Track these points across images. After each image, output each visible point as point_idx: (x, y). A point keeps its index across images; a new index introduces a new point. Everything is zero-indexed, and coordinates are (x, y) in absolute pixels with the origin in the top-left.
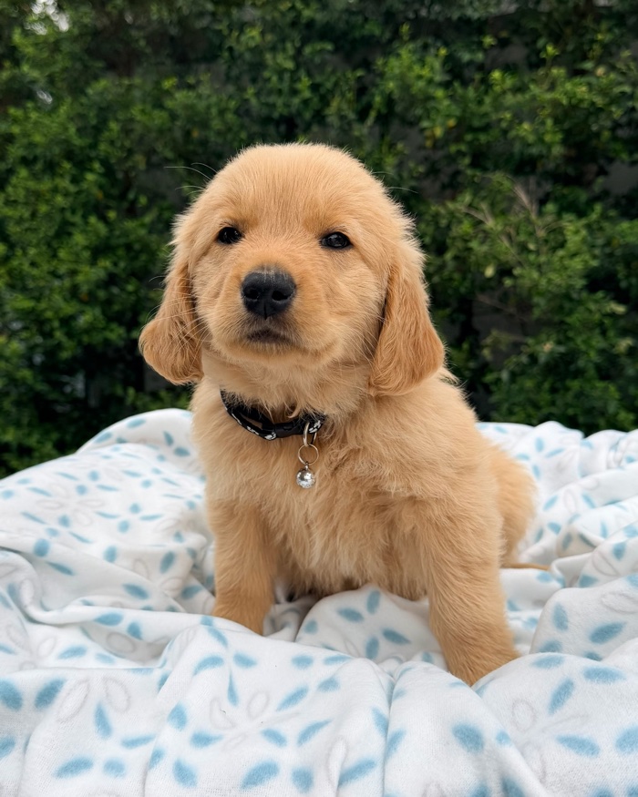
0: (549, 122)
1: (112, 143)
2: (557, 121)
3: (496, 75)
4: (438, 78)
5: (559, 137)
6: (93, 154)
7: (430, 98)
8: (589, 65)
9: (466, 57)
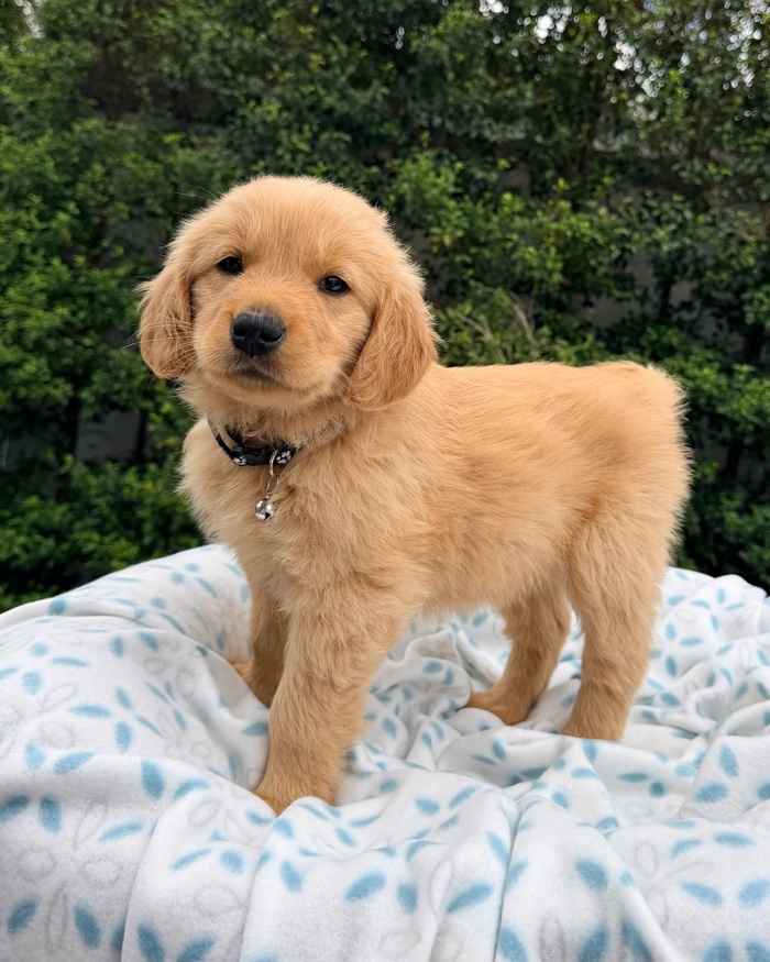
0: (553, 250)
1: (94, 185)
2: (560, 251)
3: (507, 197)
4: (452, 189)
5: (559, 265)
6: (68, 193)
7: (442, 207)
8: (592, 204)
9: (479, 174)
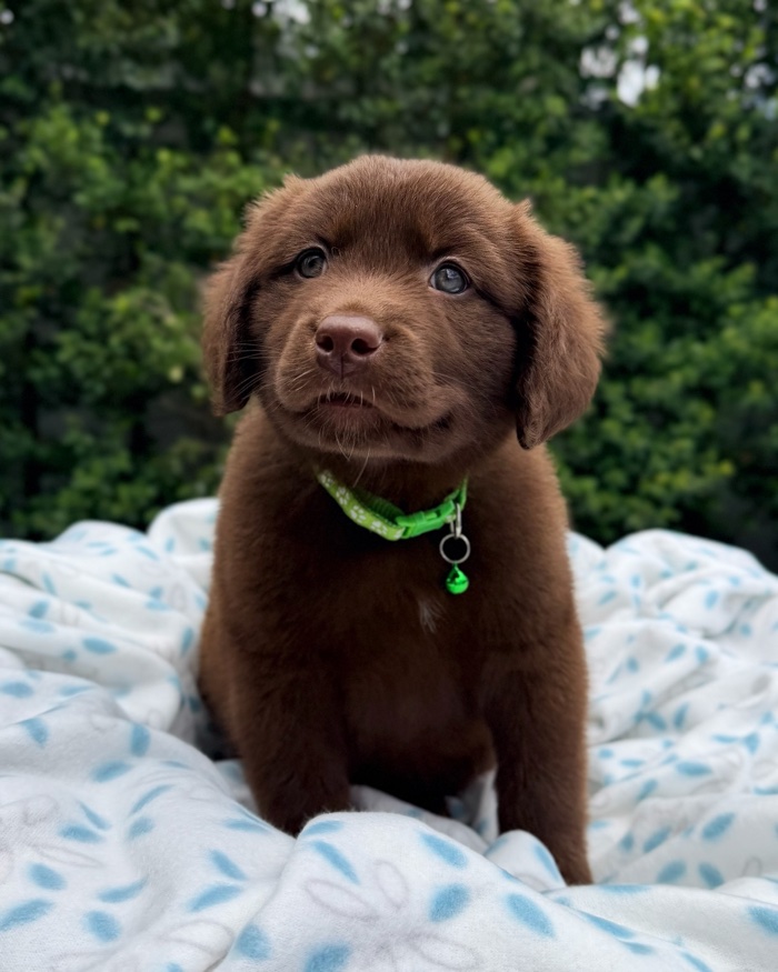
3: (164, 154)
8: (262, 154)
9: (128, 129)
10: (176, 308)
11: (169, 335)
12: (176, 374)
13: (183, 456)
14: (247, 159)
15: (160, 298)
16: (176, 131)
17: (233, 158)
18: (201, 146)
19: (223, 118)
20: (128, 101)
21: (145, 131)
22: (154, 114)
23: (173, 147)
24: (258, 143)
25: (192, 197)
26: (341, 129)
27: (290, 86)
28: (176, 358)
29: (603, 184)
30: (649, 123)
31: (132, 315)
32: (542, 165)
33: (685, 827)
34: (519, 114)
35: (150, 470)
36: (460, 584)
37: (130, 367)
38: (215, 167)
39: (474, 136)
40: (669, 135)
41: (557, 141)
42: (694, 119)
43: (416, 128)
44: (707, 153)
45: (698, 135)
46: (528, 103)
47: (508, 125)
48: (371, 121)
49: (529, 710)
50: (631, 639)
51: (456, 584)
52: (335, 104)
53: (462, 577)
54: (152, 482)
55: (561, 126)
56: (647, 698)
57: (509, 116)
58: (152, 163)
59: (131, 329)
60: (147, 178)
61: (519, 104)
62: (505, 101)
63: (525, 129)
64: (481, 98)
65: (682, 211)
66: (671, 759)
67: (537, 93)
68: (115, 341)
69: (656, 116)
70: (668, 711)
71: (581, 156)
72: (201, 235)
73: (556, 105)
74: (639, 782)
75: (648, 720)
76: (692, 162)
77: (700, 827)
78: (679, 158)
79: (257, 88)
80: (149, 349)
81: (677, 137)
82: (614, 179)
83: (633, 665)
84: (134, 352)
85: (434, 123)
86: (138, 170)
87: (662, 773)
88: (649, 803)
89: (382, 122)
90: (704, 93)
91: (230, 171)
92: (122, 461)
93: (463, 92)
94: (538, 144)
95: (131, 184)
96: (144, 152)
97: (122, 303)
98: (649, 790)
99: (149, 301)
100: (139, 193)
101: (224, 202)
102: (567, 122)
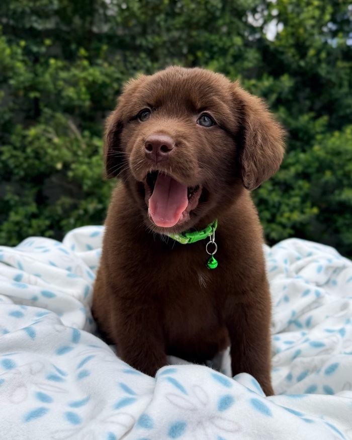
0: (84, 89)
2: (88, 88)
3: (52, 61)
4: (20, 57)
5: (88, 96)
8: (99, 61)
9: (35, 49)
10: (58, 135)
11: (56, 147)
12: (59, 166)
13: (62, 205)
14: (92, 64)
15: (50, 129)
16: (57, 50)
17: (86, 63)
18: (70, 57)
19: (80, 44)
20: (34, 35)
21: (43, 49)
22: (48, 42)
23: (56, 57)
24: (97, 56)
25: (65, 80)
26: (137, 49)
27: (111, 28)
28: (59, 158)
29: (259, 78)
30: (281, 49)
31: (37, 138)
32: (231, 68)
33: (316, 369)
34: (220, 44)
35: (47, 212)
36: (214, 264)
37: (37, 162)
38: (77, 67)
39: (199, 54)
40: (290, 55)
41: (238, 57)
42: (301, 48)
43: (172, 50)
44: (307, 63)
45: (303, 55)
46: (224, 39)
47: (215, 49)
48: (151, 46)
49: (246, 320)
50: (285, 288)
51: (212, 264)
52: (134, 38)
53: (215, 261)
54: (47, 218)
55: (240, 50)
56: (294, 314)
57: (216, 45)
58: (47, 65)
59: (36, 144)
60: (44, 73)
61: (221, 39)
62: (214, 38)
63: (224, 51)
64: (203, 36)
65: (295, 90)
66: (307, 340)
67: (229, 34)
68: (29, 150)
69: (285, 47)
70: (303, 319)
71: (248, 65)
72: (71, 99)
73: (238, 41)
74: (293, 351)
75: (294, 323)
76: (300, 67)
77: (324, 369)
78: (294, 66)
79: (95, 29)
80: (46, 153)
81: (294, 56)
82: (265, 75)
83: (286, 299)
84: (37, 155)
85: (181, 48)
86: (39, 69)
87: (304, 347)
88: (298, 360)
89: (156, 47)
90: (306, 36)
91: (84, 69)
92: (33, 208)
93: (194, 33)
94: (229, 59)
95: (36, 75)
96: (42, 60)
97: (32, 132)
98: (298, 354)
99: (45, 131)
100: (40, 79)
101: (82, 83)
102: (243, 49)
